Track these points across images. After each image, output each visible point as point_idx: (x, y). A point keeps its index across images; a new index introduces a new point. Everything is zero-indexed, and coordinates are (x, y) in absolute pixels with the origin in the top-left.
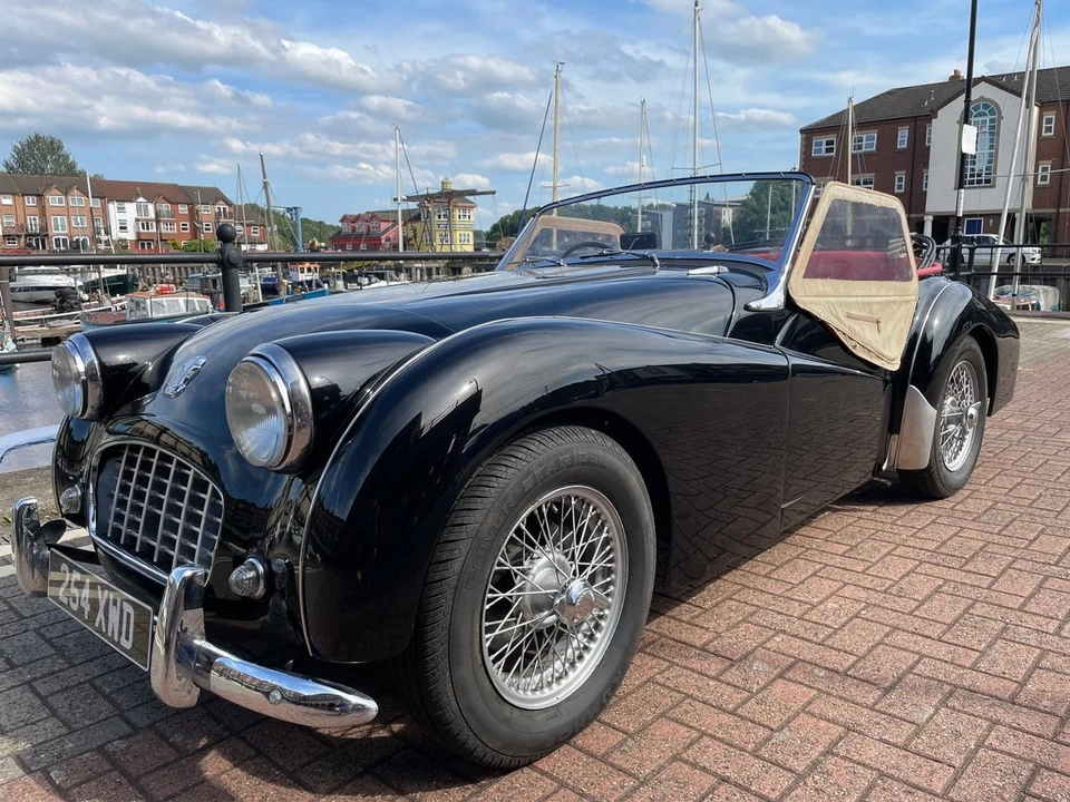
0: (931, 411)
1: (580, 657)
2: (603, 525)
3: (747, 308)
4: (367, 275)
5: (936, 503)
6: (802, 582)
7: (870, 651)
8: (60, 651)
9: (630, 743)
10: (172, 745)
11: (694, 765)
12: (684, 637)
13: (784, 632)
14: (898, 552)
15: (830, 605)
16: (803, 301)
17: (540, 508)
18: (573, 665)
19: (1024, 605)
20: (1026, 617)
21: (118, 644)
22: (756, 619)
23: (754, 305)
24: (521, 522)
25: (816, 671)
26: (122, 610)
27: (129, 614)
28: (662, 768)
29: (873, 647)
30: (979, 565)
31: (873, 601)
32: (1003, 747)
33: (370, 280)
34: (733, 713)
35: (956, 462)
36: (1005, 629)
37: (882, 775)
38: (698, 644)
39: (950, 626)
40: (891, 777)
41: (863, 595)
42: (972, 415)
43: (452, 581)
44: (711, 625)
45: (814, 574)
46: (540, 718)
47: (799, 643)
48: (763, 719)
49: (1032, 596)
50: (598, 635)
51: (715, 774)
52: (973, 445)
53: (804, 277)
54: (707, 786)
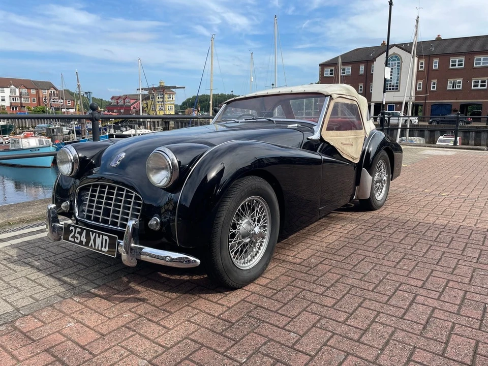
0: (370, 178)
1: (256, 255)
2: (263, 211)
3: (308, 139)
4: (125, 127)
5: (372, 212)
6: (326, 237)
7: (349, 255)
8: (57, 265)
9: (273, 282)
10: (115, 289)
11: (294, 287)
12: (287, 254)
13: (321, 251)
14: (359, 227)
15: (336, 243)
16: (326, 139)
17: (245, 203)
18: (254, 257)
19: (400, 241)
20: (401, 245)
21: (101, 251)
22: (311, 248)
23: (310, 138)
24: (240, 207)
25: (332, 261)
26: (103, 239)
27: (106, 240)
28: (284, 288)
29: (350, 254)
30: (387, 230)
31: (350, 241)
32: (391, 279)
33: (126, 128)
34: (306, 273)
35: (379, 197)
36: (394, 248)
37: (353, 286)
38: (292, 255)
39: (376, 248)
40: (356, 287)
41: (347, 240)
42: (385, 180)
43: (221, 223)
44: (296, 250)
45: (330, 234)
46: (245, 272)
47: (326, 254)
48: (316, 274)
49: (403, 239)
50: (262, 248)
51: (301, 288)
52: (386, 191)
53: (327, 130)
54: (299, 291)
